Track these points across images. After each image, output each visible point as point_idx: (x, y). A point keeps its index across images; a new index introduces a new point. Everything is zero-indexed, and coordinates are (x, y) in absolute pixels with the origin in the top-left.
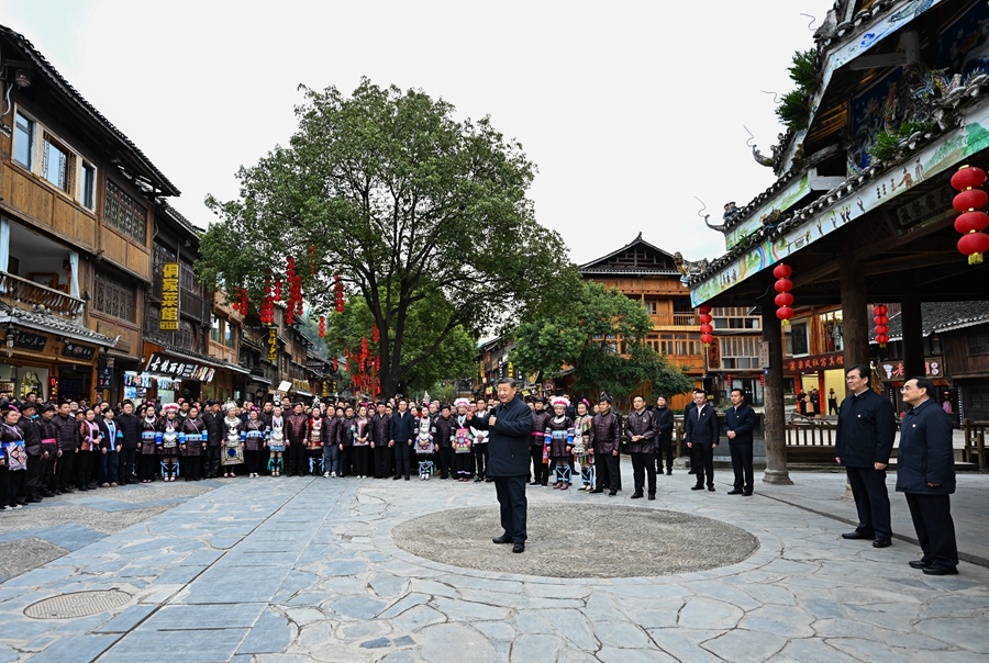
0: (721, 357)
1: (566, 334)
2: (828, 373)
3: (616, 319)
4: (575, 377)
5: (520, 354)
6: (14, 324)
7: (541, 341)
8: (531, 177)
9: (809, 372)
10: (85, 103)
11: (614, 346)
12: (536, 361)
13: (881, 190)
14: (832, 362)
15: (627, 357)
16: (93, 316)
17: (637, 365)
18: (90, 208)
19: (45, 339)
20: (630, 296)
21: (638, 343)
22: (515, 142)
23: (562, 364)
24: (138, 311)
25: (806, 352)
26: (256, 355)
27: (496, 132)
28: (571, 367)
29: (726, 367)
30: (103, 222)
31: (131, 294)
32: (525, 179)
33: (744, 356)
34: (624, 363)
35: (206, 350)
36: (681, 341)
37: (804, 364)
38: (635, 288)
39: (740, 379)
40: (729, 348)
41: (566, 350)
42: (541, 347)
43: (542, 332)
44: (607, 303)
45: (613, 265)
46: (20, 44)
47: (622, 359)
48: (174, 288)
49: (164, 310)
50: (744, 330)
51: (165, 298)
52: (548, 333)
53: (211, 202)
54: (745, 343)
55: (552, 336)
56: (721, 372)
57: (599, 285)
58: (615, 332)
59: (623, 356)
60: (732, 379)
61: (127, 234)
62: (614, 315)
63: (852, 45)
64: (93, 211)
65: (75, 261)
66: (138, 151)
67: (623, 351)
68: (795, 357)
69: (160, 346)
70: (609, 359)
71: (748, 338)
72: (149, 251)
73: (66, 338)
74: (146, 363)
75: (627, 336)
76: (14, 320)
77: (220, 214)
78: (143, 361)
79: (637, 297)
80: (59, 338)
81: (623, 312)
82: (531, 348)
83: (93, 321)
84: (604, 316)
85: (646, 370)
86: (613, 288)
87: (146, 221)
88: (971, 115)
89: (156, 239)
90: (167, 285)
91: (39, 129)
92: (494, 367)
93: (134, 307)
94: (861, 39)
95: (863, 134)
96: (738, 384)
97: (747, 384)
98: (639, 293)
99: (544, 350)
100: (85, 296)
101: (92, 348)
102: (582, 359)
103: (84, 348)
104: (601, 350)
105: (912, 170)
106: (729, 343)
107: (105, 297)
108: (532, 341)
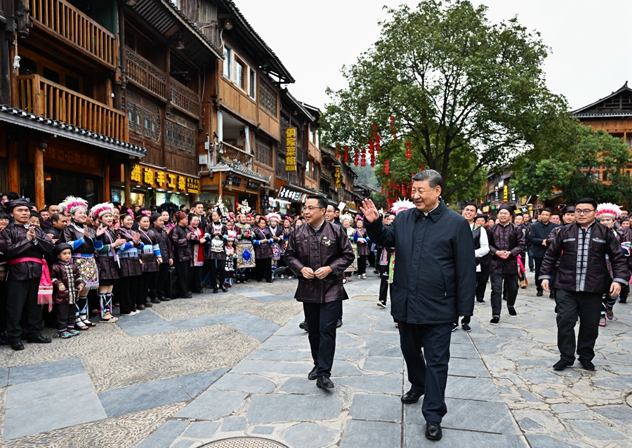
1: (559, 167)
3: (601, 153)
4: (561, 199)
5: (520, 182)
6: (232, 172)
7: (538, 172)
8: (545, 56)
10: (255, 33)
11: (597, 175)
12: (532, 188)
15: (608, 183)
16: (256, 164)
17: (616, 189)
18: (253, 97)
19: (240, 180)
20: (614, 135)
21: (618, 172)
22: (536, 32)
23: (553, 188)
24: (273, 159)
26: (328, 184)
27: (522, 27)
28: (560, 191)
30: (260, 106)
31: (269, 149)
32: (540, 57)
34: (605, 188)
35: (304, 183)
38: (619, 127)
41: (558, 179)
42: (537, 177)
43: (539, 166)
44: (594, 141)
45: (600, 110)
46: (230, 6)
47: (604, 185)
48: (293, 144)
49: (287, 159)
51: (288, 150)
52: (544, 166)
53: (329, 91)
55: (547, 168)
57: (588, 127)
58: (599, 164)
59: (604, 182)
61: (268, 112)
62: (599, 150)
64: (254, 100)
65: (247, 131)
66: (277, 58)
67: (605, 178)
69: (285, 182)
70: (592, 185)
72: (278, 121)
73: (249, 178)
74: (278, 192)
75: (609, 166)
76: (232, 170)
77: (333, 98)
78: (277, 191)
79: (620, 135)
80: (246, 178)
81: (607, 148)
82: (529, 178)
83: (255, 167)
84: (591, 152)
85: (624, 194)
86: (599, 129)
87: (276, 102)
89: (282, 114)
90: (289, 142)
91: (233, 53)
92: (491, 191)
93: (271, 157)
98: (622, 131)
99: (539, 179)
100: (252, 152)
101: (258, 183)
102: (570, 186)
103: (255, 184)
104: (586, 178)
107: (259, 152)
108: (529, 172)
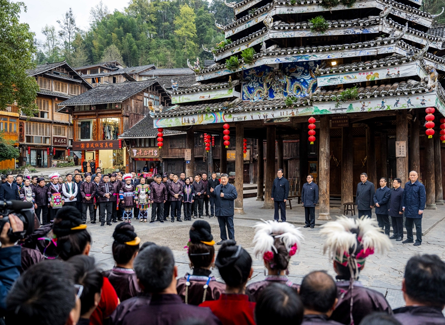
0: (25, 135)
2: (101, 151)
9: (90, 150)
13: (282, 113)
14: (107, 145)
25: (89, 138)
29: (27, 142)
33: (38, 136)
36: (4, 122)
37: (90, 145)
39: (35, 150)
40: (30, 128)
50: (40, 118)
54: (40, 127)
56: (24, 145)
60: (31, 149)
63: (272, 59)
68: (82, 140)
71: (42, 124)
88: (316, 104)
94: (275, 59)
95: (248, 80)
96: (34, 154)
97: (39, 154)
105: (295, 111)
106: (30, 126)
